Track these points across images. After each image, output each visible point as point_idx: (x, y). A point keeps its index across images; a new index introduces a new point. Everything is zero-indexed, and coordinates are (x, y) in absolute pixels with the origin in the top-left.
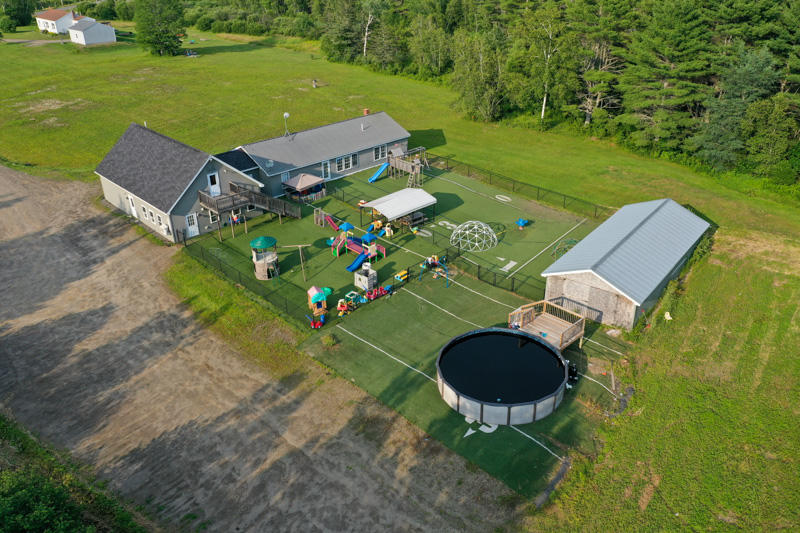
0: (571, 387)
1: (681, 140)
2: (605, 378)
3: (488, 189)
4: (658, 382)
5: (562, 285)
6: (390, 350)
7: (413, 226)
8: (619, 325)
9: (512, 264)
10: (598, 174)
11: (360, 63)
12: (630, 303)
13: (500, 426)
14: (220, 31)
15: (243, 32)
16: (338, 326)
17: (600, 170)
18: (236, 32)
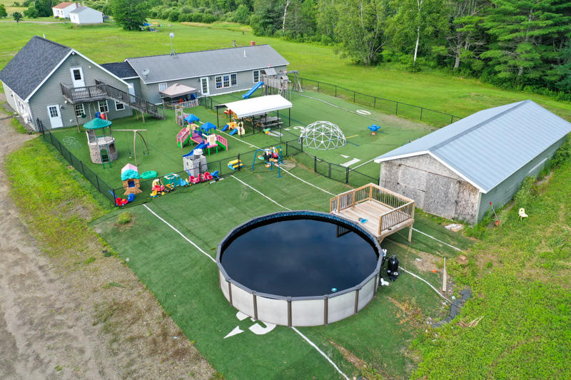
0: (387, 283)
1: (543, 72)
2: (435, 277)
3: (351, 106)
4: (506, 285)
5: (396, 172)
6: (188, 232)
7: (266, 128)
8: (460, 218)
9: (356, 161)
10: (460, 97)
11: (278, 36)
12: (475, 189)
13: (278, 326)
14: (184, 21)
15: (200, 21)
16: (144, 205)
17: (462, 95)
18: (195, 21)
